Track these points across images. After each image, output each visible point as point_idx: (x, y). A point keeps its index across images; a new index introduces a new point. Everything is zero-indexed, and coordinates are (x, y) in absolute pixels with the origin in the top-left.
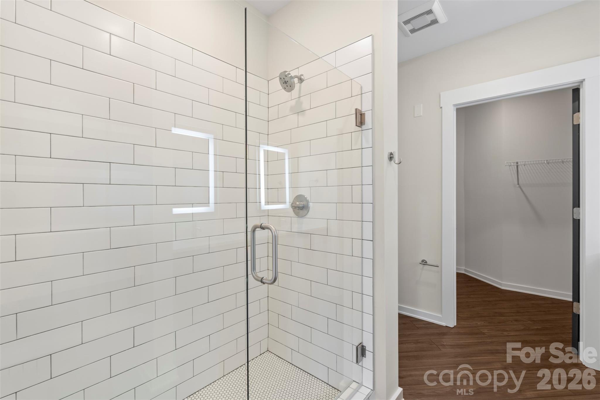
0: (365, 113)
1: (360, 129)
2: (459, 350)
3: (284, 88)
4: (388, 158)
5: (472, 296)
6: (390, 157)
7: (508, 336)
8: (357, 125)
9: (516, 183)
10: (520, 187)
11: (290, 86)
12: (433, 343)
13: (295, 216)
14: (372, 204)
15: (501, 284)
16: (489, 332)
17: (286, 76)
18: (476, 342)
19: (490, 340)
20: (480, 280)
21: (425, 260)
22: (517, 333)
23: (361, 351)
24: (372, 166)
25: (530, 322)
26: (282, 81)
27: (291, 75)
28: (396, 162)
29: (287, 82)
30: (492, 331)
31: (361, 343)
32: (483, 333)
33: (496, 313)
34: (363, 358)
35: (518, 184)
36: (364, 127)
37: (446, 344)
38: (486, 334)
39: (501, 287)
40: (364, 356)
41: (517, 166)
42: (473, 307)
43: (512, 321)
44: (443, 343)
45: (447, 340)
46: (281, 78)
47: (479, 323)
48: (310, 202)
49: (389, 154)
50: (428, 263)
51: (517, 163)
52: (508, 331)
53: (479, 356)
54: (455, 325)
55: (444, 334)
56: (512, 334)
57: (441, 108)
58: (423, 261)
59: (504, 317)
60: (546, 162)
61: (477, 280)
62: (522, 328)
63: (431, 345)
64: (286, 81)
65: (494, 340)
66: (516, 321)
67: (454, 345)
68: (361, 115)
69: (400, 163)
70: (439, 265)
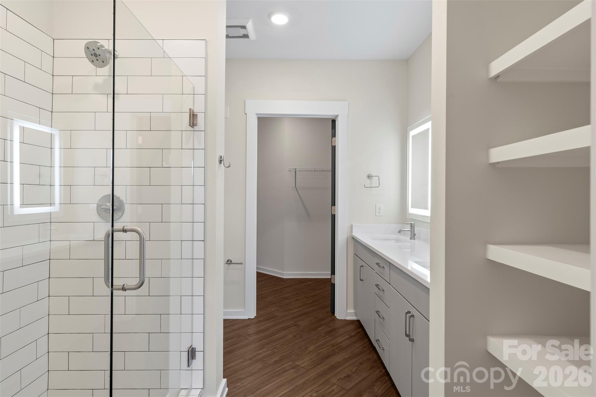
0: (197, 114)
1: (191, 129)
2: (262, 335)
3: (91, 61)
4: (219, 161)
5: (263, 289)
6: (220, 160)
7: (293, 313)
8: (191, 125)
9: (294, 186)
10: (297, 190)
11: (103, 62)
12: (241, 336)
13: (102, 220)
14: (204, 205)
15: (283, 274)
16: (281, 314)
17: (98, 48)
18: (273, 324)
19: (282, 320)
20: (267, 274)
21: (230, 260)
22: (299, 309)
23: (192, 353)
24: (204, 167)
25: (305, 299)
26: (89, 51)
27: (105, 48)
28: (226, 166)
29: (98, 56)
30: (282, 313)
31: (191, 346)
32: (277, 316)
33: (283, 298)
34: (192, 361)
35: (296, 187)
36: (196, 128)
37: (251, 333)
38: (279, 316)
39: (283, 277)
40: (194, 358)
41: (296, 172)
42: (266, 298)
43: (294, 302)
44: (249, 333)
45: (252, 330)
46: (88, 48)
47: (272, 310)
48: (125, 202)
49: (220, 157)
50: (233, 262)
51: (296, 169)
52: (293, 310)
53: (277, 334)
54: (256, 315)
55: (248, 325)
56: (296, 311)
57: (246, 114)
58: (228, 261)
59: (288, 300)
60: (313, 170)
61: (265, 275)
62: (301, 304)
63: (240, 337)
64: (98, 54)
65: (285, 319)
66: (297, 300)
67: (258, 332)
68: (193, 115)
69: (229, 167)
70: (243, 262)
